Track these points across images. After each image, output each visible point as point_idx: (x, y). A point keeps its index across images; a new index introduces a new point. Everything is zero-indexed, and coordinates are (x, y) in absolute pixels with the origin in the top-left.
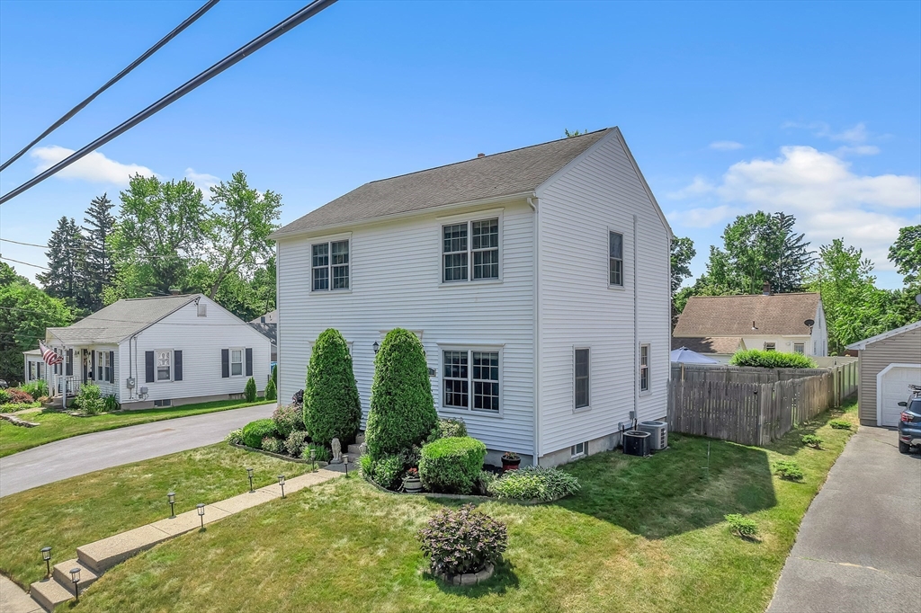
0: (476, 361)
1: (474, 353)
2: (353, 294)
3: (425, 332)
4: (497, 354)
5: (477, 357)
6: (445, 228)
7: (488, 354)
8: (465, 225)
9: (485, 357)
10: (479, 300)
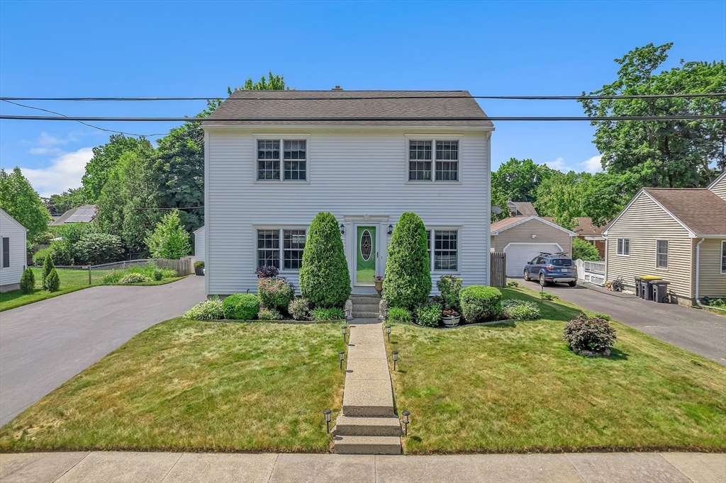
0: (437, 237)
1: (436, 232)
2: (311, 185)
3: (391, 217)
4: (456, 232)
5: (439, 234)
6: (411, 142)
7: (448, 232)
8: (431, 142)
9: (446, 234)
10: (441, 195)
